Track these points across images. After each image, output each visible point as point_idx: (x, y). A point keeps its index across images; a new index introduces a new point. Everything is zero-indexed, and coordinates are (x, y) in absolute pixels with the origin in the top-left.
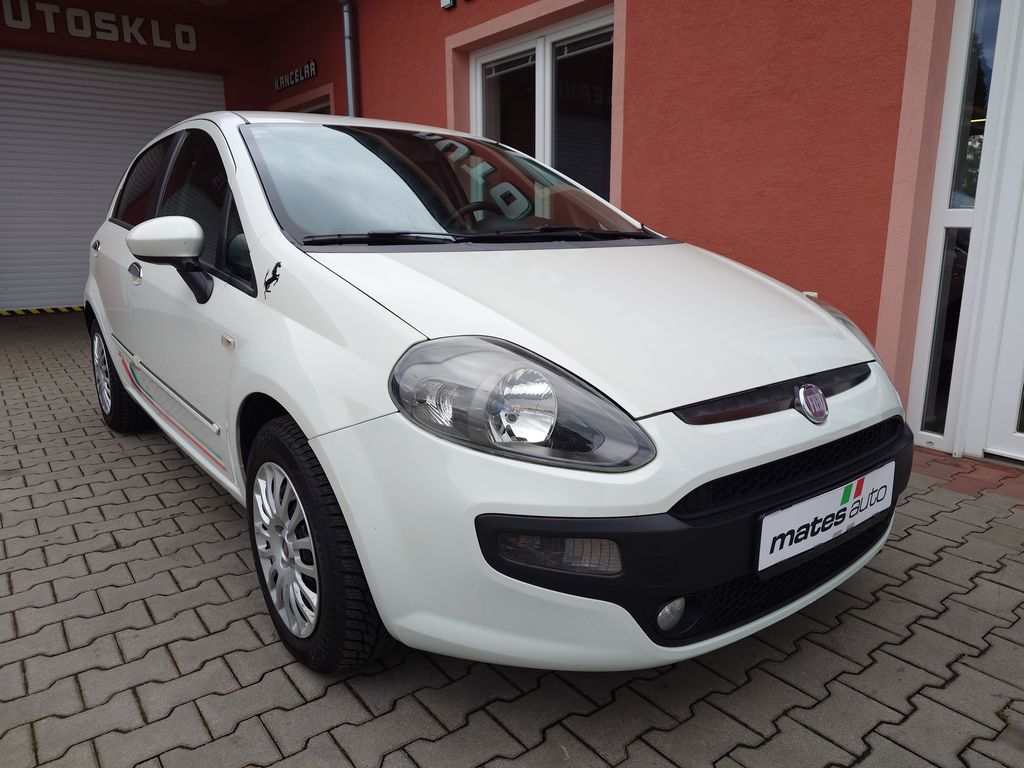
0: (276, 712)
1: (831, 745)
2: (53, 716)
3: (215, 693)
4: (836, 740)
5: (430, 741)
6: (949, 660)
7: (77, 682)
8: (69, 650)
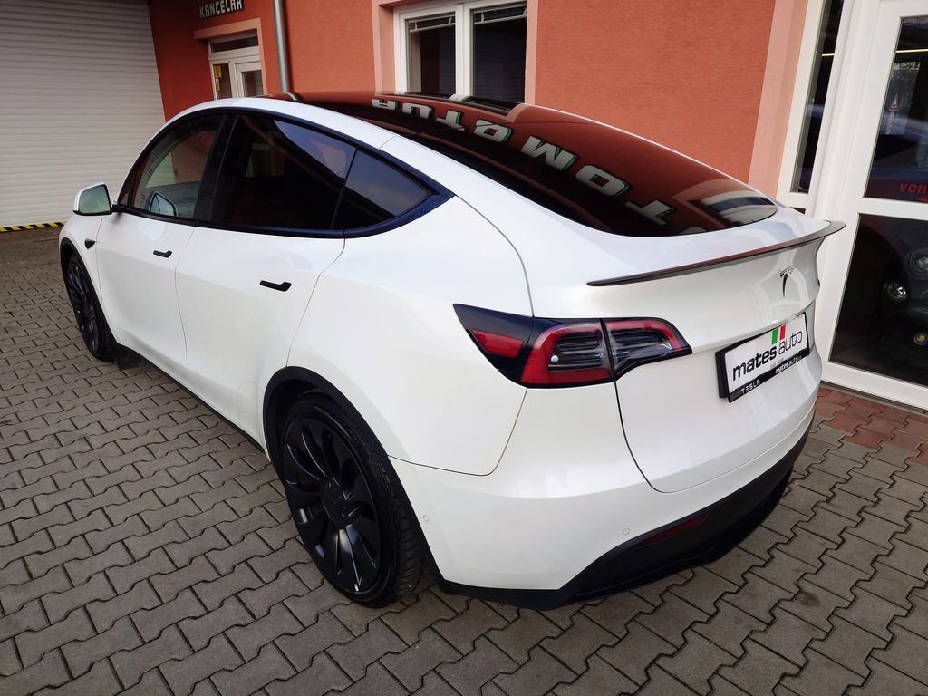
0: (340, 606)
1: (694, 609)
2: (189, 617)
3: (295, 596)
4: (698, 606)
5: (447, 620)
6: (769, 547)
7: (194, 592)
8: (178, 569)
